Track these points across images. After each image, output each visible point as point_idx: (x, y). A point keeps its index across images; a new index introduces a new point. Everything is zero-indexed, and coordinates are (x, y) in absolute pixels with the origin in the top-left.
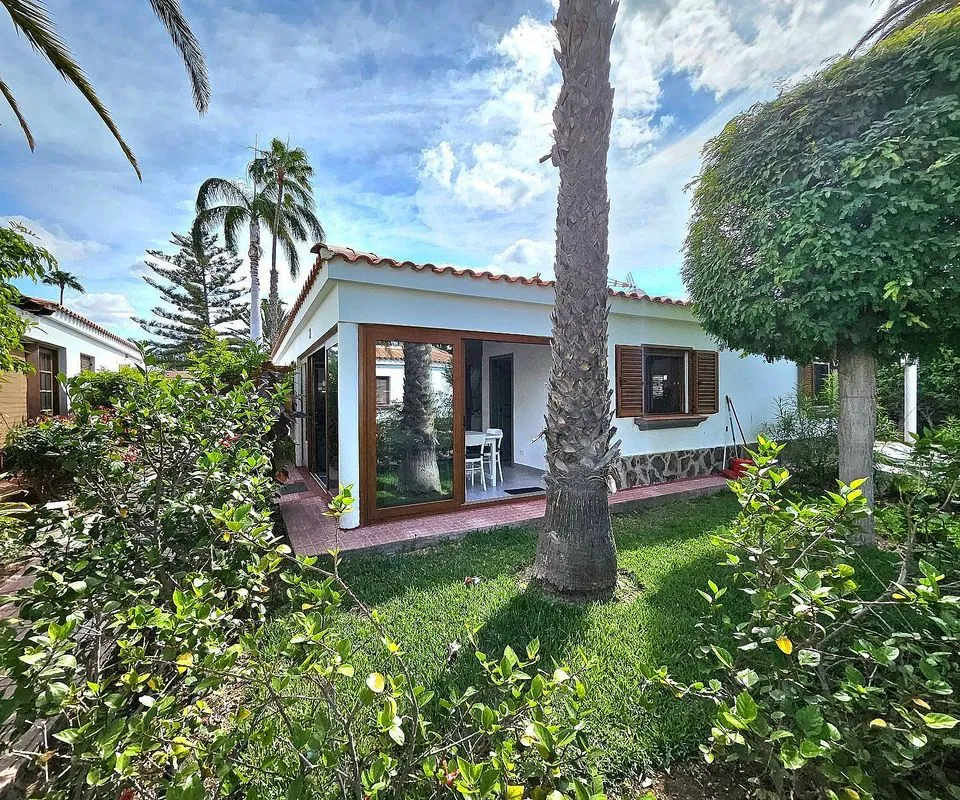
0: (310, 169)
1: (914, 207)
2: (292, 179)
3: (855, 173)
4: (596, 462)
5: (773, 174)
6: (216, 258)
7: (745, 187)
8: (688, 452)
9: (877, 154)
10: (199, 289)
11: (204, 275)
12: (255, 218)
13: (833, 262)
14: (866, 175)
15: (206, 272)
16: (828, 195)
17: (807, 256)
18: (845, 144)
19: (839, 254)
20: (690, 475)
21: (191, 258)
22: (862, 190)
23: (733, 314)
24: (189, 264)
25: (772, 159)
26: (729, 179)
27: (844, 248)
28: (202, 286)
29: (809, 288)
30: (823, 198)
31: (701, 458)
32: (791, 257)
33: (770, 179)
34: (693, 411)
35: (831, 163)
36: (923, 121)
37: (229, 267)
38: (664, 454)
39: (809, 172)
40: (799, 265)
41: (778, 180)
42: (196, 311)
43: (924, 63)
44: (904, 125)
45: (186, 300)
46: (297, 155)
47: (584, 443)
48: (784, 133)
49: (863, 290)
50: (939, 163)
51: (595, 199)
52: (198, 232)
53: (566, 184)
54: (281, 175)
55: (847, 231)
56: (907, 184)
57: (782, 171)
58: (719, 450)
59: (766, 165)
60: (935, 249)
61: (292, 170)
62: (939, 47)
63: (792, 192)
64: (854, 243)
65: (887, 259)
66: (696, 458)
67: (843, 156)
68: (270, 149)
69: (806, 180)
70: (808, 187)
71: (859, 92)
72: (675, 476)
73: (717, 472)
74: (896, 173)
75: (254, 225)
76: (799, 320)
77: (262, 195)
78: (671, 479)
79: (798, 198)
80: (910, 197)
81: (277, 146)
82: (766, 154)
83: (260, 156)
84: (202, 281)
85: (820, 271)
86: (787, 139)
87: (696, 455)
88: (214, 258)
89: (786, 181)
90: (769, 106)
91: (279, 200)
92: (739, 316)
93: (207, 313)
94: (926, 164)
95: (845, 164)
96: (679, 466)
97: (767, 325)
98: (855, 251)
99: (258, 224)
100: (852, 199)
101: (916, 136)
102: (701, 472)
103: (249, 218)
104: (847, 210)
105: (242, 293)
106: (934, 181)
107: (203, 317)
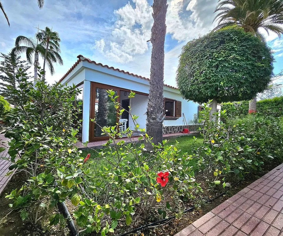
0: (59, 39)
1: (226, 65)
2: (52, 41)
3: (216, 56)
4: (160, 120)
5: (199, 55)
6: (19, 64)
7: (193, 58)
8: (174, 126)
9: (220, 53)
10: (12, 74)
11: (14, 70)
12: (37, 52)
13: (211, 76)
14: (218, 57)
15: (15, 69)
16: (210, 61)
17: (206, 75)
18: (214, 50)
19: (212, 74)
20: (175, 132)
21: (9, 63)
22: (217, 60)
23: (189, 88)
24: (8, 65)
25: (199, 52)
26: (189, 55)
27: (213, 73)
28: (13, 74)
29: (205, 83)
30: (209, 61)
31: (177, 128)
32: (202, 75)
33: (198, 56)
34: (175, 116)
35: (211, 54)
36: (228, 47)
37: (25, 68)
38: (169, 127)
39: (206, 55)
40: (204, 77)
41: (200, 56)
42: (10, 82)
43: (228, 35)
44: (225, 48)
45: (6, 78)
46: (55, 34)
47: (158, 115)
48: (201, 46)
49: (216, 83)
50: (231, 57)
51: (162, 53)
52: (13, 54)
53: (154, 48)
54: (48, 40)
55: (214, 69)
56: (225, 60)
57: (201, 54)
58: (181, 126)
59: (197, 53)
60: (230, 75)
61: (52, 38)
62: (231, 32)
63: (203, 60)
64: (215, 72)
65: (221, 76)
66: (176, 128)
67: (214, 53)
68: (44, 30)
69: (206, 57)
70: (206, 59)
71: (217, 39)
72: (171, 132)
73: (180, 132)
74: (223, 57)
75: (37, 54)
76: (202, 90)
77: (40, 45)
78: (170, 133)
79: (204, 61)
80: (226, 63)
81: (48, 29)
82: (197, 50)
83: (40, 32)
84: (13, 72)
85: (208, 79)
86: (202, 47)
87: (176, 127)
88: (18, 64)
89: (202, 57)
90: (197, 40)
91: (47, 48)
92: (190, 89)
93: (15, 83)
94: (228, 56)
95: (214, 54)
96: (172, 130)
97: (196, 91)
98: (215, 74)
99: (38, 54)
100: (215, 62)
101: (227, 50)
102: (177, 132)
103: (35, 52)
104: (214, 64)
105: (30, 78)
106: (230, 60)
107: (13, 85)
